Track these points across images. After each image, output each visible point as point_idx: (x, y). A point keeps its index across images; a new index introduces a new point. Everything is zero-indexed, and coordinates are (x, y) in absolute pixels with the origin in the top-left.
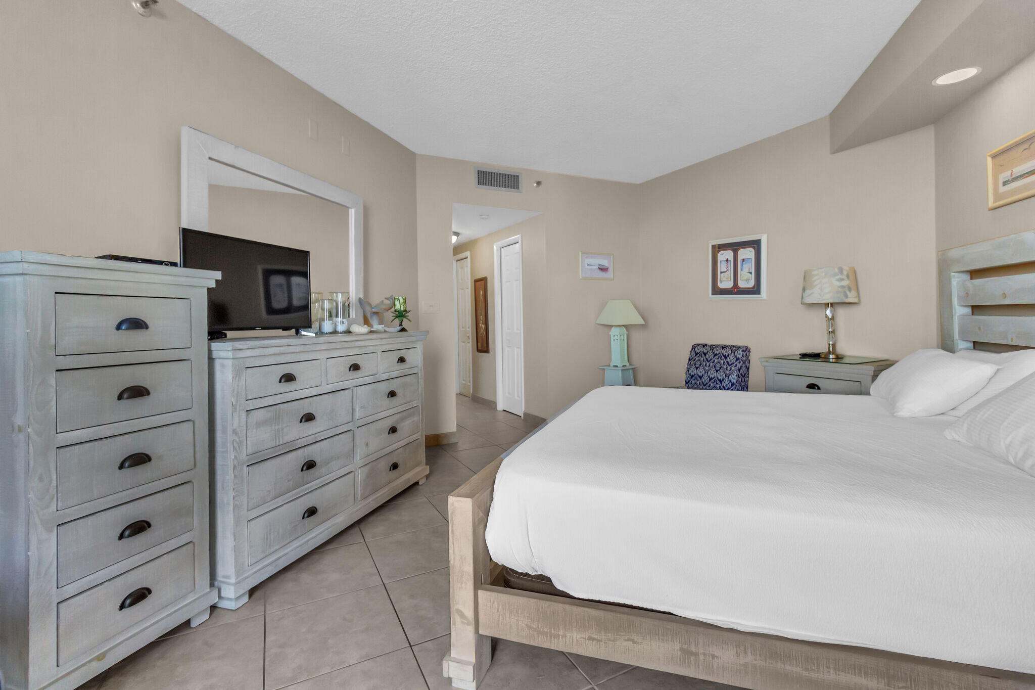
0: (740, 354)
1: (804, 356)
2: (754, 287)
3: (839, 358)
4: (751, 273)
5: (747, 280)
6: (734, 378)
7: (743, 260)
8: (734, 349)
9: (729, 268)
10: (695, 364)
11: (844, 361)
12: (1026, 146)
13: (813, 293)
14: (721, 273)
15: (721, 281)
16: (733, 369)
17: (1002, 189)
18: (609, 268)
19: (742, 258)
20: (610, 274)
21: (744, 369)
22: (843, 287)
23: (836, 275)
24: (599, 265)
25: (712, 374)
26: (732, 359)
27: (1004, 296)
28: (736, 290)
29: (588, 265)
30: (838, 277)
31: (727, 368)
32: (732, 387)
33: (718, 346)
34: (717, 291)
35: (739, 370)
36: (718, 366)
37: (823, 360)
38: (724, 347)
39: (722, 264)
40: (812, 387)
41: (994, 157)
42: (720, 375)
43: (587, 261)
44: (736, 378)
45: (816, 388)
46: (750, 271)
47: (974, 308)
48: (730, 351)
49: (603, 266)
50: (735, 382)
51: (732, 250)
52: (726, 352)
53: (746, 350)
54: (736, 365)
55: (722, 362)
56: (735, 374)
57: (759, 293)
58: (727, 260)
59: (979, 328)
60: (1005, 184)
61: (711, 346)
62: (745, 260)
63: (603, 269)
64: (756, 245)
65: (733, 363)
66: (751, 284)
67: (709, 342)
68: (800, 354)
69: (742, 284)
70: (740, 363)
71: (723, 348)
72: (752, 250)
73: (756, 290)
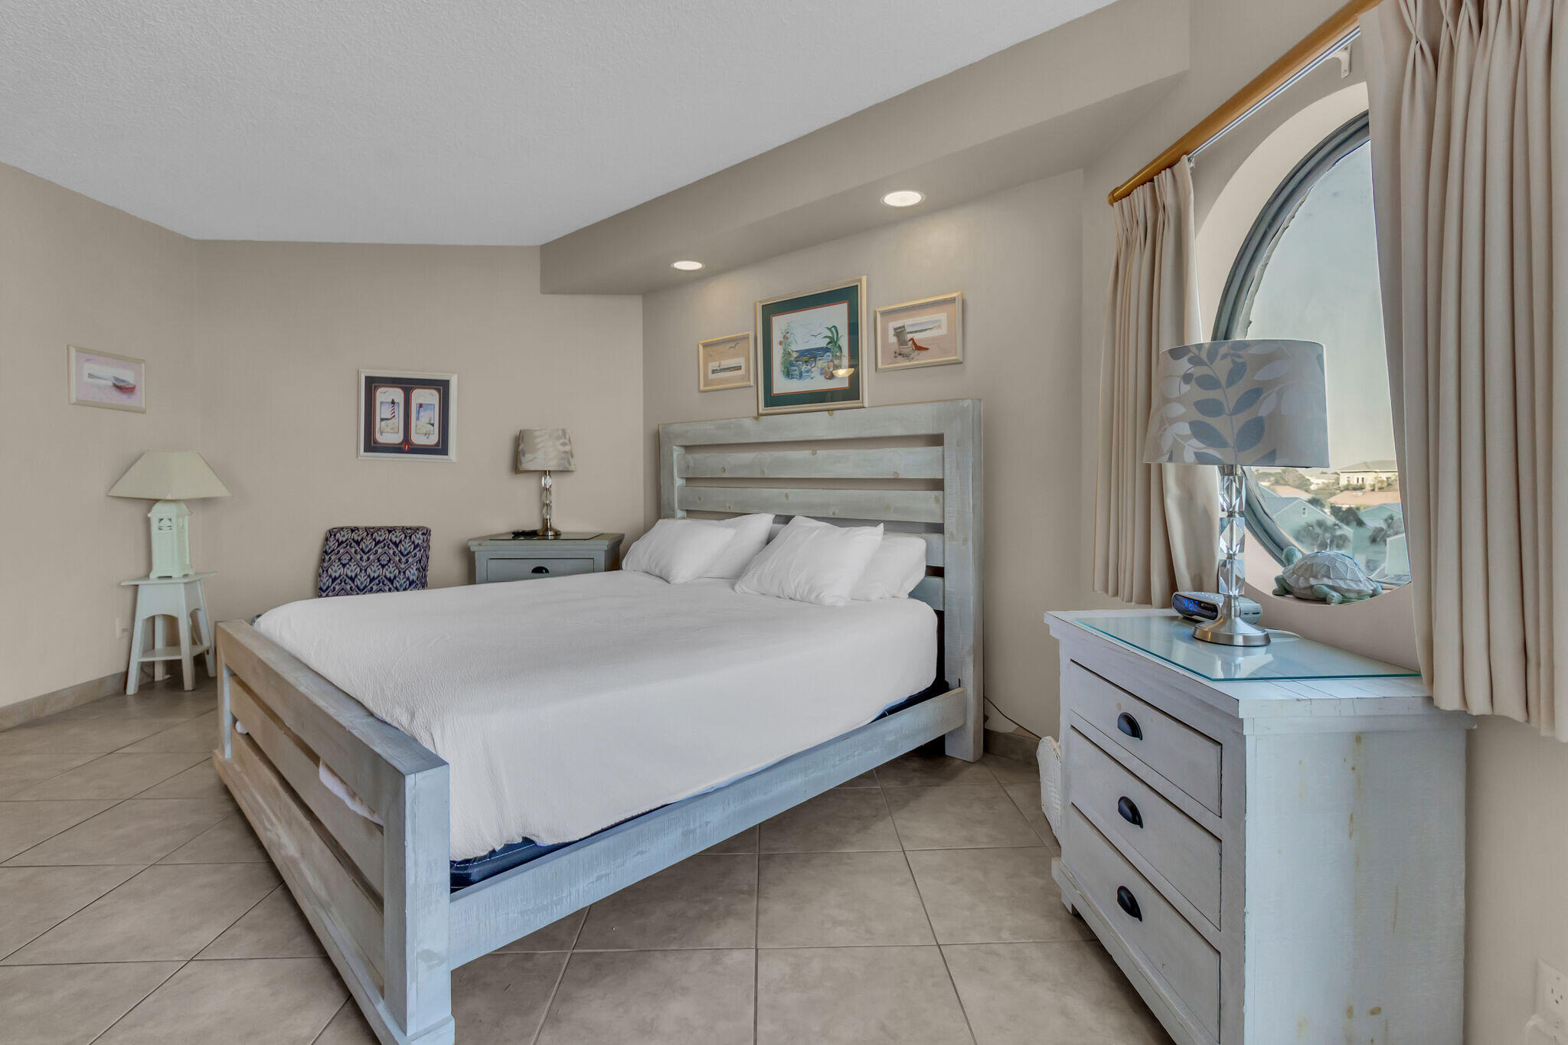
0: (419, 539)
1: (517, 535)
2: (437, 444)
3: (557, 535)
4: (433, 425)
5: (426, 434)
6: (413, 573)
7: (421, 406)
8: (409, 531)
9: (396, 414)
10: (340, 560)
11: (562, 537)
12: (733, 345)
13: (535, 458)
14: (382, 420)
15: (382, 433)
16: (410, 560)
17: (711, 376)
18: (137, 387)
19: (420, 402)
20: (138, 400)
21: (424, 559)
22: (566, 452)
23: (559, 438)
24: (117, 379)
25: (375, 570)
26: (406, 546)
27: (724, 470)
28: (406, 447)
29: (90, 376)
30: (562, 441)
31: (400, 560)
32: (412, 584)
33: (380, 529)
34: (372, 445)
35: (420, 561)
36: (384, 559)
37: (541, 537)
38: (390, 530)
39: (383, 408)
40: (539, 571)
41: (705, 346)
42: (390, 571)
43: (90, 368)
44: (416, 573)
45: (544, 571)
46: (432, 422)
47: (687, 479)
48: (403, 536)
49: (123, 381)
50: (415, 579)
51: (402, 388)
52: (396, 537)
53: (427, 533)
54: (415, 555)
55: (391, 552)
56: (415, 569)
57: (446, 453)
58: (393, 402)
59: (700, 499)
60: (714, 372)
61: (366, 529)
62: (423, 406)
63: (123, 388)
64: (442, 387)
65: (410, 552)
66: (433, 440)
67: (362, 522)
68: (513, 533)
69: (417, 439)
70: (420, 550)
71: (390, 532)
72: (435, 393)
73: (441, 448)
